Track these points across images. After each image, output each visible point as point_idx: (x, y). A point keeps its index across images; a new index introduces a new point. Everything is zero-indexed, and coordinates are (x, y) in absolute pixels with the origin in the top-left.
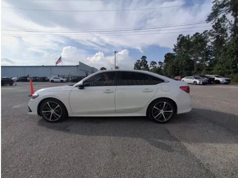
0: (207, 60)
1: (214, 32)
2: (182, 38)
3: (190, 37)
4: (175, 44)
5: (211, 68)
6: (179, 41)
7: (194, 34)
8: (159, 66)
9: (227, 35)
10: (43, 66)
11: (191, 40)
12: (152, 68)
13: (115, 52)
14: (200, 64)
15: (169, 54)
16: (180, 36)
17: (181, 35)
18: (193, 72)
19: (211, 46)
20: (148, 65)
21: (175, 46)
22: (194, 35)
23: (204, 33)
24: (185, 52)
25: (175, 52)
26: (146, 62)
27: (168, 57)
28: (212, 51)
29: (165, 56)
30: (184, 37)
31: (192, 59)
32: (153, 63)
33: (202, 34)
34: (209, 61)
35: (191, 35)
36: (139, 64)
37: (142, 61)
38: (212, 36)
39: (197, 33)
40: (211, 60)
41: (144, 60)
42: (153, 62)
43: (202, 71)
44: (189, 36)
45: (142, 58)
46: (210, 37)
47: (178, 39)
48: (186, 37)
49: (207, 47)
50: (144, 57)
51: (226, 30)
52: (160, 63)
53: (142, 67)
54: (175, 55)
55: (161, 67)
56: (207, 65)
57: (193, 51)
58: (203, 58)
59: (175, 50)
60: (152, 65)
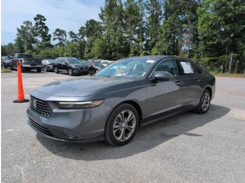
0: (143, 40)
1: (149, 4)
5: (148, 52)
6: (108, 4)
8: (71, 40)
12: (57, 41)
15: (92, 22)
19: (146, 22)
20: (50, 35)
21: (102, 10)
25: (101, 21)
26: (46, 28)
27: (91, 28)
31: (125, 35)
32: (60, 32)
34: (145, 42)
36: (29, 31)
37: (37, 24)
38: (148, 9)
40: (147, 41)
41: (41, 23)
42: (58, 30)
45: (35, 19)
46: (146, 11)
51: (160, 6)
52: (72, 34)
54: (103, 25)
56: (144, 47)
58: (139, 37)
59: (101, 17)
60: (56, 37)
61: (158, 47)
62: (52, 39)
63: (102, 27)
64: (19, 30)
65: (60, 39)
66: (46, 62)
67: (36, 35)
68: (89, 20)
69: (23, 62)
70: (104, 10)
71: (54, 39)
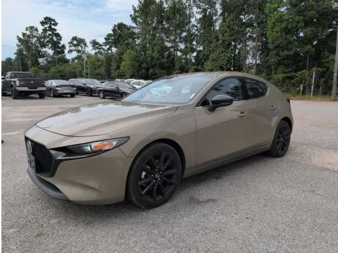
0: (193, 50)
4: (135, 6)
5: (200, 67)
8: (93, 52)
9: (217, 11)
12: (75, 54)
14: (182, 57)
15: (121, 26)
19: (196, 26)
20: (64, 47)
21: (135, 11)
25: (134, 25)
26: (58, 35)
27: (120, 35)
28: (197, 35)
31: (169, 45)
32: (78, 42)
34: (195, 54)
36: (34, 40)
37: (45, 30)
38: (198, 7)
40: (198, 53)
41: (51, 29)
42: (75, 38)
45: (43, 23)
46: (195, 9)
50: (48, 21)
51: (215, 3)
52: (95, 43)
54: (137, 31)
56: (194, 60)
57: (168, 30)
58: (186, 47)
59: (134, 19)
60: (73, 48)
61: (213, 60)
63: (134, 33)
64: (20, 40)
65: (79, 51)
66: (53, 83)
67: (44, 45)
68: (117, 24)
69: (18, 84)
70: (137, 9)
71: (70, 51)
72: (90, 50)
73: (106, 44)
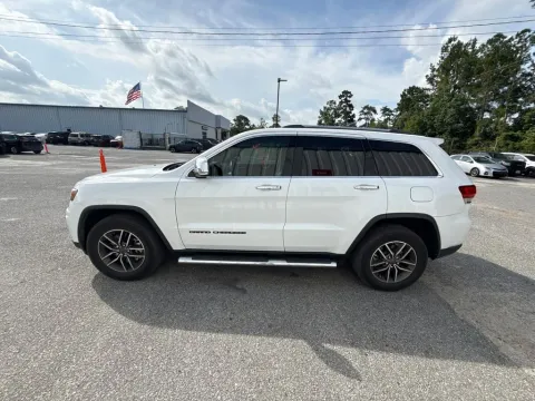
0: (511, 111)
2: (454, 47)
3: (478, 46)
4: (435, 64)
5: (518, 133)
6: (446, 55)
7: (491, 37)
8: (382, 119)
10: (101, 108)
11: (479, 55)
12: (363, 122)
13: (279, 81)
14: (490, 120)
15: (412, 90)
16: (450, 40)
17: (454, 39)
18: (470, 141)
19: (529, 74)
20: (354, 116)
21: (433, 70)
22: (490, 42)
23: (518, 35)
24: (455, 87)
25: (429, 86)
26: (351, 106)
28: (529, 87)
29: (403, 96)
30: (460, 44)
31: (474, 105)
32: (369, 110)
33: (512, 39)
34: (516, 116)
35: (482, 41)
36: (331, 112)
37: (341, 103)
39: (500, 36)
40: (523, 113)
41: (347, 101)
42: (366, 107)
43: (493, 139)
44: (475, 41)
45: (340, 97)
47: (444, 49)
48: (468, 45)
49: (518, 76)
50: (346, 93)
52: (385, 110)
53: (337, 121)
54: (430, 93)
55: (386, 121)
56: (511, 124)
57: (479, 85)
58: (503, 106)
59: (430, 80)
60: (363, 116)
62: (356, 119)
63: (428, 96)
64: (321, 113)
65: (367, 119)
67: (338, 116)
68: (407, 87)
70: (437, 67)
71: (360, 119)
72: (379, 117)
73: (397, 110)
